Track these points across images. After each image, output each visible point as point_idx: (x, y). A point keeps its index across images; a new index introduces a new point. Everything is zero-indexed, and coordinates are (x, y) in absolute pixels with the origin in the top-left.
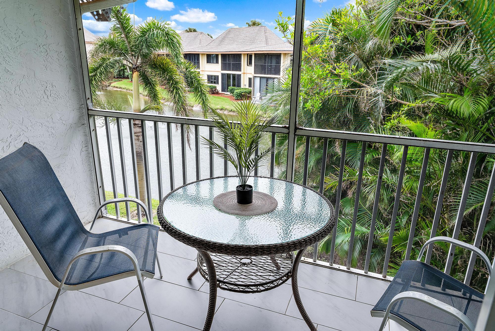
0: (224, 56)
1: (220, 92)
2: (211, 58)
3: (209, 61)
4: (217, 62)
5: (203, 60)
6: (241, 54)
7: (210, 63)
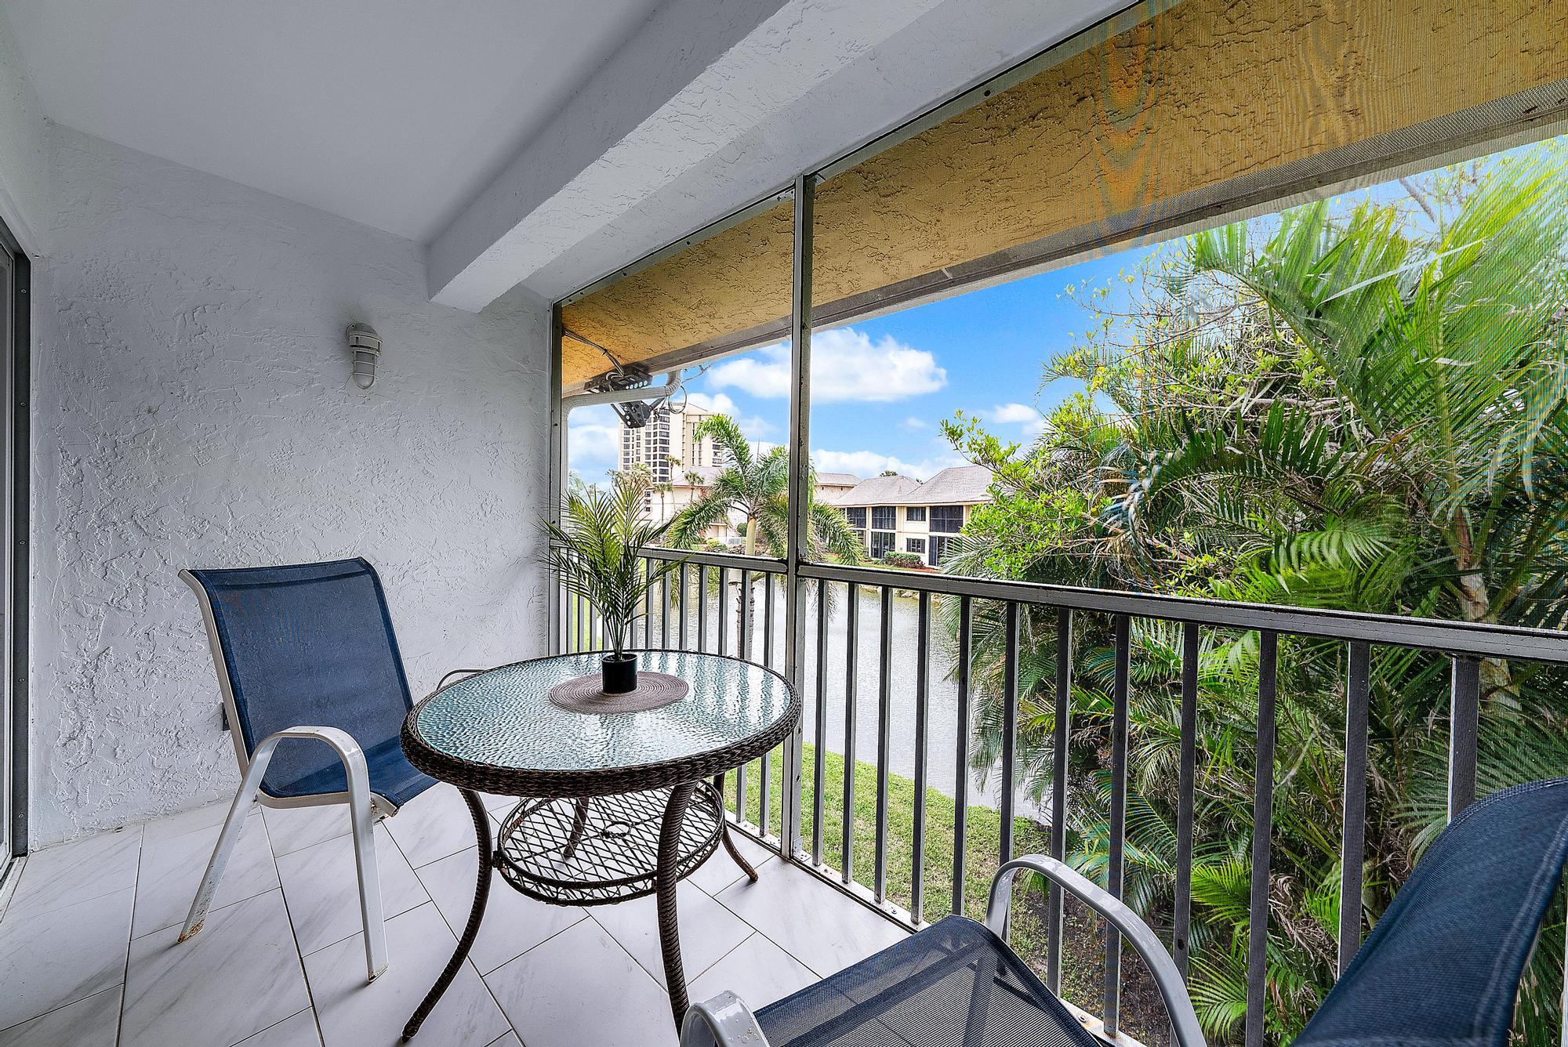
0: (935, 510)
1: (927, 565)
2: (914, 512)
3: (910, 518)
4: (924, 519)
5: (901, 516)
6: (962, 506)
7: (913, 520)
